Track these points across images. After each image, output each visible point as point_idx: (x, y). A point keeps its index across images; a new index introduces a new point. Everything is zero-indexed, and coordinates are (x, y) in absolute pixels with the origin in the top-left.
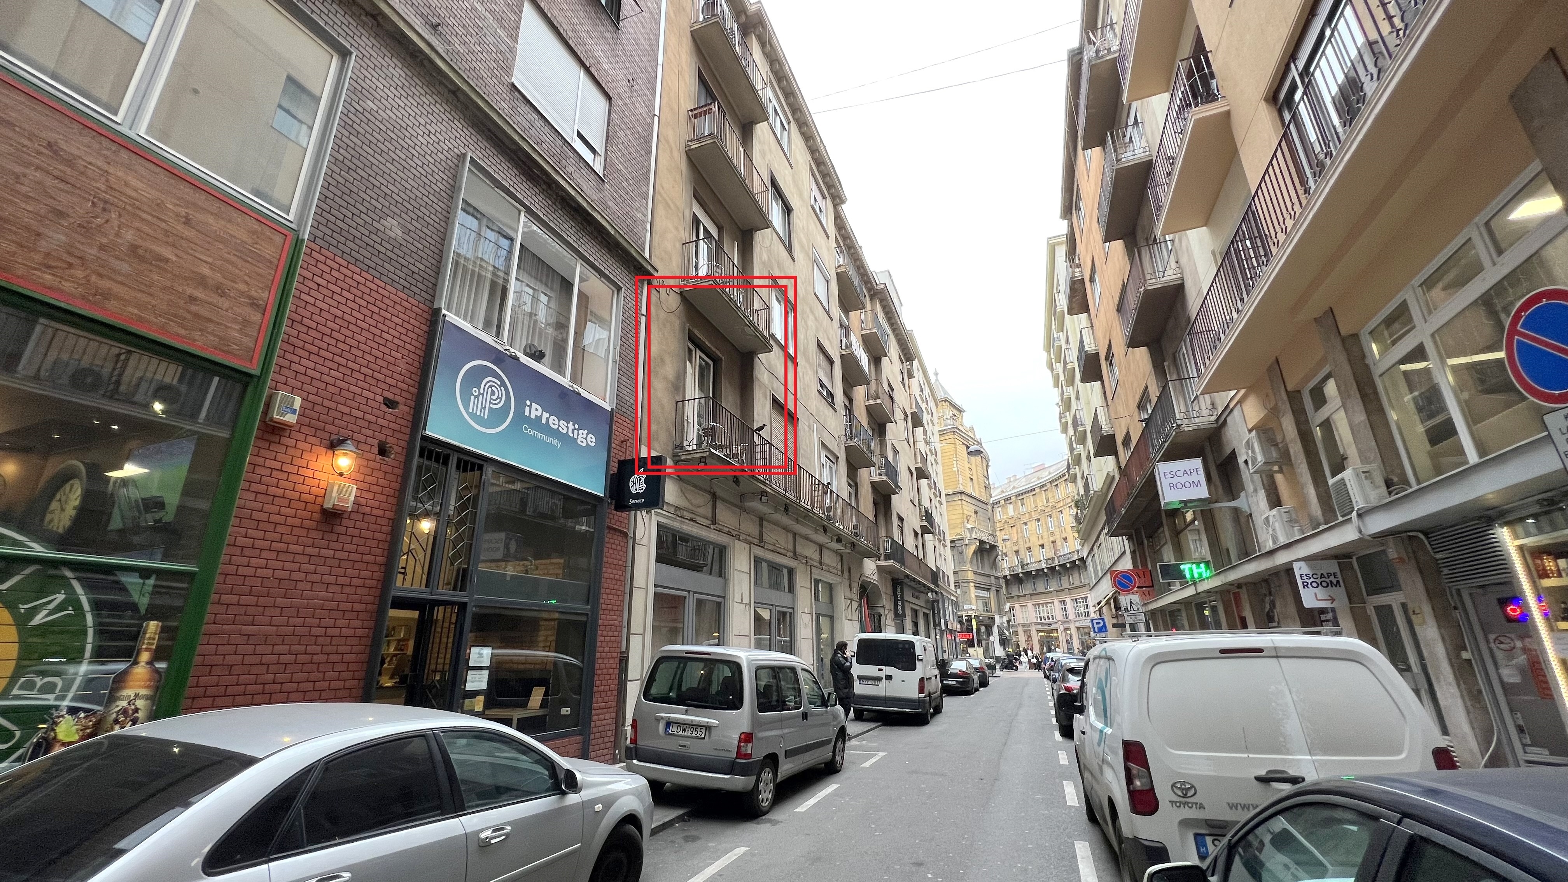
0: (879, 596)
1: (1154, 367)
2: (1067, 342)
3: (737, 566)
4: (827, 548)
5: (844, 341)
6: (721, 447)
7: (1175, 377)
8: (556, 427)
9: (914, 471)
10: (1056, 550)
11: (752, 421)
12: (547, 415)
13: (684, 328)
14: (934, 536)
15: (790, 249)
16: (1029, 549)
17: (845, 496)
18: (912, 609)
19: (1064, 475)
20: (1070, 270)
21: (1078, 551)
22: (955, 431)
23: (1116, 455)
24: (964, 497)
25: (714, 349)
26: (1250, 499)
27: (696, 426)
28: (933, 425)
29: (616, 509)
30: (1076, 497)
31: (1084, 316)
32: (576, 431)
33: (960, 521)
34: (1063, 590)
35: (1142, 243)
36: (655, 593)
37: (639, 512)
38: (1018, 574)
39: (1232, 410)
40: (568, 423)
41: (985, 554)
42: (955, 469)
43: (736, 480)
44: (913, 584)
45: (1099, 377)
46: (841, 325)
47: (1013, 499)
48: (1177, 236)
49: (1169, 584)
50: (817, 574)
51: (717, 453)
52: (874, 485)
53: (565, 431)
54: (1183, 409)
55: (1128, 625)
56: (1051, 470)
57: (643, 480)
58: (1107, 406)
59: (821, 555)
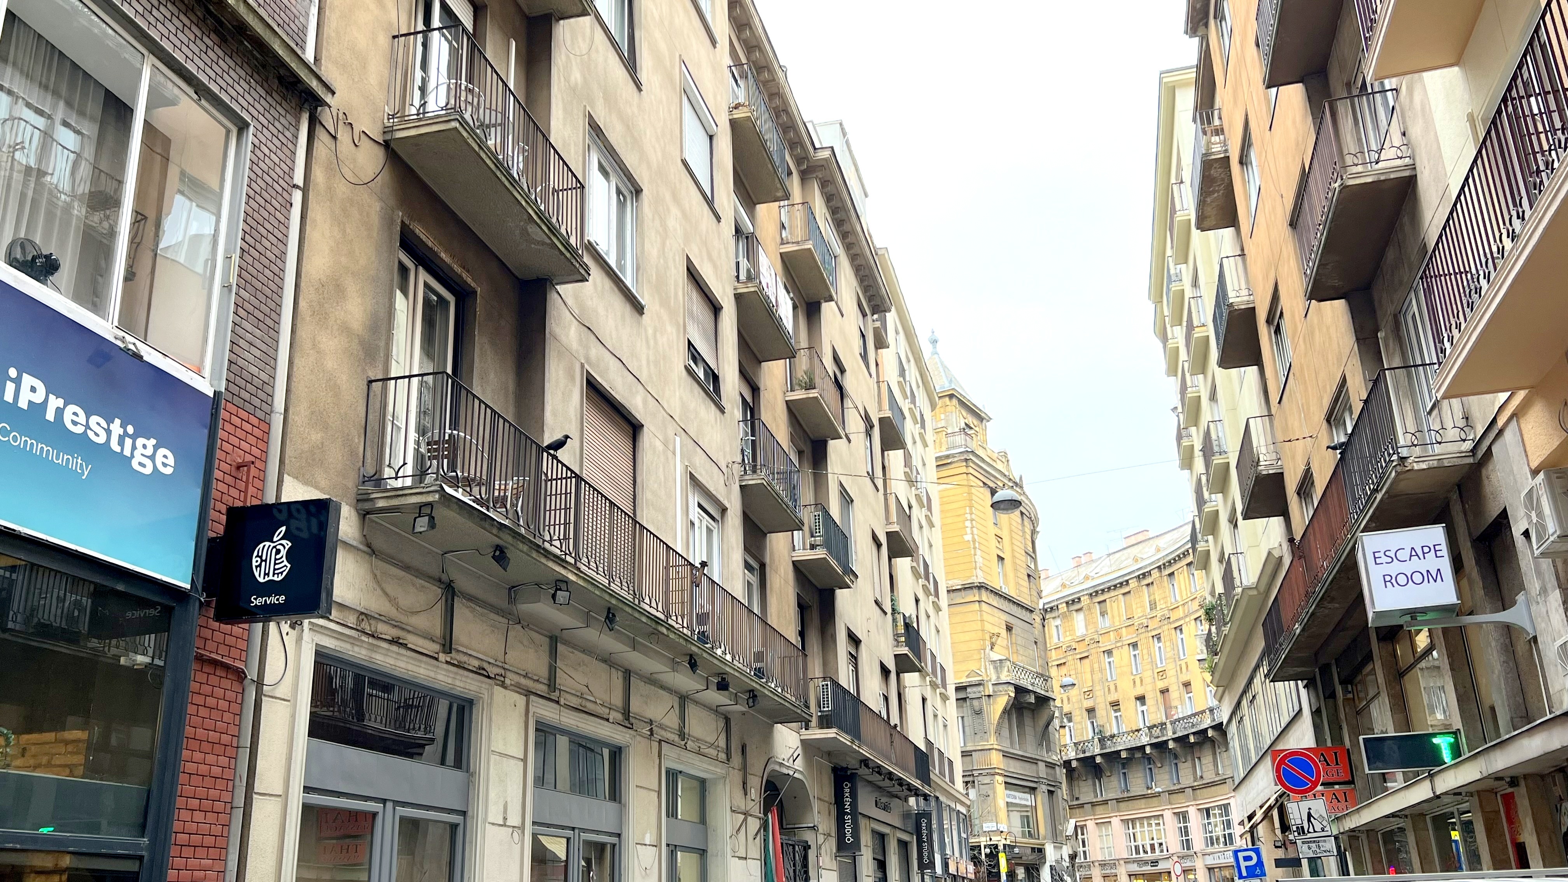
0: (808, 806)
1: (1358, 340)
2: (1195, 284)
3: (498, 745)
4: (697, 702)
5: (744, 264)
6: (468, 483)
7: (1397, 362)
8: (79, 430)
9: (883, 539)
10: (1168, 708)
11: (540, 425)
12: (60, 402)
13: (392, 221)
14: (923, 677)
15: (631, 64)
16: (1115, 705)
17: (738, 590)
18: (874, 832)
19: (1185, 554)
20: (1204, 140)
21: (1211, 710)
22: (969, 457)
23: (1284, 512)
24: (985, 596)
25: (457, 269)
26: (1534, 608)
27: (413, 435)
28: (925, 445)
29: (220, 617)
30: (1209, 598)
31: (1229, 232)
32: (128, 442)
33: (975, 645)
34: (1182, 791)
35: (1338, 90)
36: (304, 805)
37: (272, 626)
38: (1093, 758)
39: (1501, 432)
40: (110, 421)
41: (1027, 715)
42: (968, 537)
43: (500, 556)
44: (876, 778)
45: (1254, 358)
46: (738, 231)
47: (1085, 600)
48: (1405, 81)
49: (1384, 778)
50: (673, 759)
51: (459, 494)
52: (798, 567)
53: (101, 439)
54: (1412, 428)
55: (1305, 863)
56: (1162, 542)
57: (283, 552)
58: (1270, 415)
59: (682, 717)
